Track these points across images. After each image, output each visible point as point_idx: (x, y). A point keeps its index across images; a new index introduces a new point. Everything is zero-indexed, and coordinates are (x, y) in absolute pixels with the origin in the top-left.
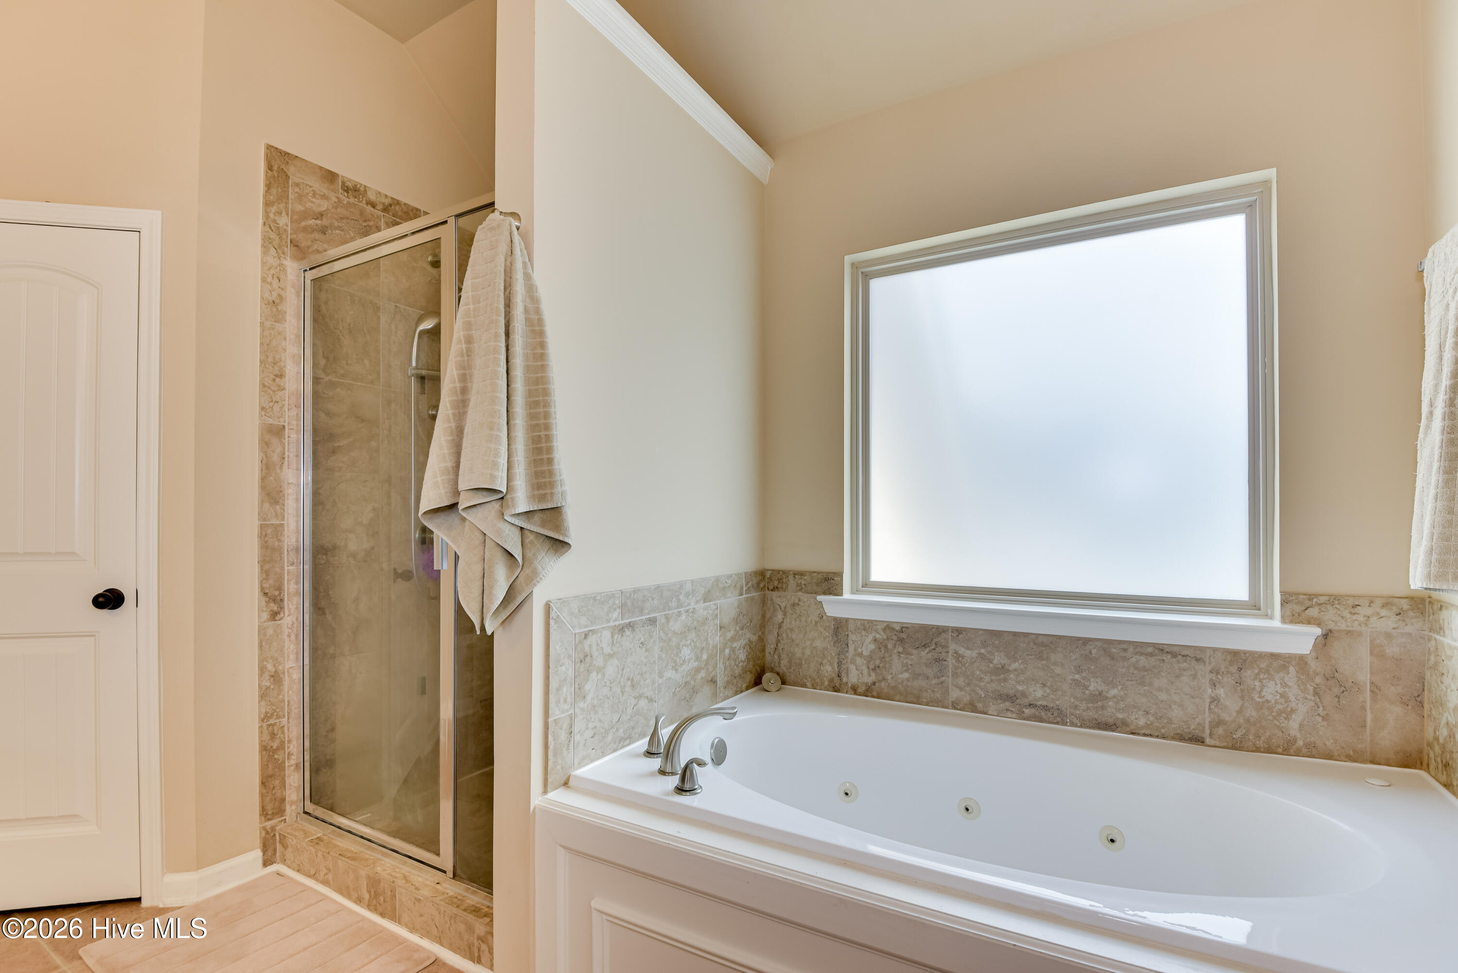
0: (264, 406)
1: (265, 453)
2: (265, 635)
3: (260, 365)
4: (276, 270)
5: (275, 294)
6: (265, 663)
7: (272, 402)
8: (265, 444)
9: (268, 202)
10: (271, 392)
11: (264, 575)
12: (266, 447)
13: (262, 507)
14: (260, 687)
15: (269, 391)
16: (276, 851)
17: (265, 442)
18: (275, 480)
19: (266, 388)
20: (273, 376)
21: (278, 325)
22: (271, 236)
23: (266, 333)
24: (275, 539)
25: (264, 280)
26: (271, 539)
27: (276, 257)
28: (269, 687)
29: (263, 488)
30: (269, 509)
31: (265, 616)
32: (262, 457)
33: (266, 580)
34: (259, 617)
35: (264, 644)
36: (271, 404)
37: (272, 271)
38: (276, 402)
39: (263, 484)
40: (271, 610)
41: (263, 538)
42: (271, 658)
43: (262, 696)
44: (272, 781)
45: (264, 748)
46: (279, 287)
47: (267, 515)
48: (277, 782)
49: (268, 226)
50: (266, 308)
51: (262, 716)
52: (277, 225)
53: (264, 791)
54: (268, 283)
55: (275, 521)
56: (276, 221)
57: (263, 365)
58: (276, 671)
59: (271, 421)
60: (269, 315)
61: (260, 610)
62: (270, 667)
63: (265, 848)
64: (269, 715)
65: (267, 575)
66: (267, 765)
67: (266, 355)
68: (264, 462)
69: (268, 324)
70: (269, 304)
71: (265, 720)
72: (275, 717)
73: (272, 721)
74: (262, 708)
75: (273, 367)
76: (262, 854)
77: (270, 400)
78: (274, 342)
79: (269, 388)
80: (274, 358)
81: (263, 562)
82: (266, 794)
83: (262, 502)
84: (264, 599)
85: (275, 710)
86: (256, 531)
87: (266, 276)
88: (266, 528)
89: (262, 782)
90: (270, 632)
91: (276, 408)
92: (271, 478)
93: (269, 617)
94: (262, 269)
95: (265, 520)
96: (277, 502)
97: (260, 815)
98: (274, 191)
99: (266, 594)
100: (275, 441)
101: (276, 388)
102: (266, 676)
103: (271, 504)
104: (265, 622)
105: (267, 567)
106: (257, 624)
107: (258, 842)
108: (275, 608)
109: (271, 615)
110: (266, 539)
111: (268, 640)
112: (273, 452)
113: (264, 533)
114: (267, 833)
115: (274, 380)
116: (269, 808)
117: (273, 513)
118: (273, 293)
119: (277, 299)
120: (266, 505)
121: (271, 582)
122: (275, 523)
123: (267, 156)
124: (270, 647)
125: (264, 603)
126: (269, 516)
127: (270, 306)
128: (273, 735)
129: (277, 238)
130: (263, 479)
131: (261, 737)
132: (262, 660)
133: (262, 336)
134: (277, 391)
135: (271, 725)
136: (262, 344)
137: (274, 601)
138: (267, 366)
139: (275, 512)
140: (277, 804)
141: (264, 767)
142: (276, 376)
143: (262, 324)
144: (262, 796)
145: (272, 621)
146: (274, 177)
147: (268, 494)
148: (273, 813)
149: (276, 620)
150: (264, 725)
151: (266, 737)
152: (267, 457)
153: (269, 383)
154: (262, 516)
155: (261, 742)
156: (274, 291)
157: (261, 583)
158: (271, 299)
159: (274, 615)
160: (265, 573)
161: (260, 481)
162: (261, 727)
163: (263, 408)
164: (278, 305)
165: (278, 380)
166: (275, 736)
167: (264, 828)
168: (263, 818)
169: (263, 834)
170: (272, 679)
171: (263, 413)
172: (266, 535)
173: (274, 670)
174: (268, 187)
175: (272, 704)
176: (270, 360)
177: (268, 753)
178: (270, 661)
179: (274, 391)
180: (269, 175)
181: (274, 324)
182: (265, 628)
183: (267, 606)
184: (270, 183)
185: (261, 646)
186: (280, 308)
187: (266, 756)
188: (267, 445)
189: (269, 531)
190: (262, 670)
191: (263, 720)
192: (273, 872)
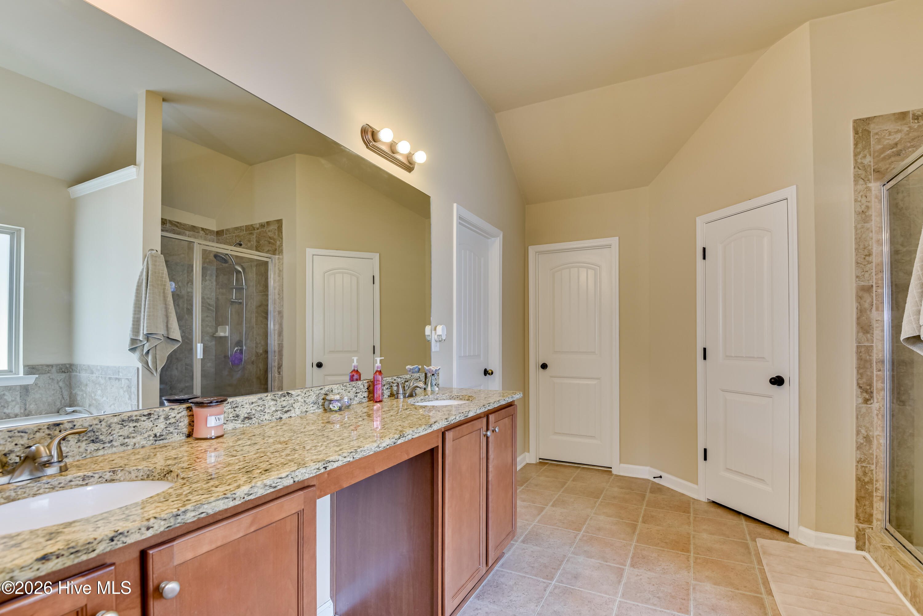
0: (858, 275)
1: (860, 303)
2: (860, 411)
3: (855, 251)
4: (864, 192)
5: (863, 207)
6: (860, 429)
7: (863, 272)
8: (859, 298)
9: (856, 153)
10: (863, 266)
11: (860, 376)
12: (860, 299)
13: (857, 336)
14: (857, 442)
15: (861, 265)
16: (865, 544)
17: (859, 297)
18: (866, 319)
19: (859, 264)
20: (863, 256)
21: (866, 224)
22: (859, 173)
23: (859, 231)
24: (867, 355)
25: (856, 201)
26: (864, 355)
27: (863, 184)
28: (863, 444)
29: (858, 324)
30: (863, 337)
31: (860, 400)
32: (857, 306)
33: (861, 379)
34: (857, 400)
35: (859, 417)
36: (863, 273)
37: (861, 194)
38: (866, 271)
39: (858, 322)
40: (864, 398)
41: (858, 354)
42: (864, 426)
43: (857, 448)
44: (863, 500)
45: (858, 479)
46: (866, 201)
47: (861, 340)
48: (867, 503)
49: (857, 168)
50: (858, 217)
51: (858, 460)
52: (863, 165)
53: (858, 505)
54: (858, 201)
55: (866, 344)
56: (862, 162)
57: (857, 251)
58: (867, 435)
59: (863, 283)
60: (860, 220)
61: (857, 397)
62: (863, 431)
63: (858, 538)
64: (862, 460)
65: (862, 376)
66: (860, 490)
67: (858, 245)
68: (858, 308)
69: (859, 226)
70: (859, 214)
71: (860, 463)
72: (866, 463)
73: (864, 465)
74: (857, 455)
75: (864, 251)
76: (855, 541)
77: (862, 271)
78: (864, 236)
79: (861, 264)
80: (864, 245)
81: (859, 368)
82: (859, 507)
83: (858, 332)
84: (859, 390)
85: (867, 459)
86: (855, 349)
87: (857, 198)
88: (860, 348)
89: (857, 499)
90: (864, 410)
91: (867, 275)
92: (864, 318)
93: (863, 401)
94: (855, 194)
95: (859, 343)
96: (868, 332)
97: (855, 518)
98: (860, 146)
99: (860, 387)
100: (866, 295)
101: (866, 263)
102: (861, 437)
103: (864, 333)
104: (860, 404)
105: (861, 371)
106: (855, 404)
107: (854, 533)
108: (867, 397)
109: (865, 400)
110: (860, 355)
111: (862, 415)
112: (865, 302)
113: (859, 351)
114: (859, 530)
115: (864, 258)
116: (861, 515)
117: (865, 339)
118: (862, 206)
119: (865, 209)
120: (861, 334)
121: (864, 380)
122: (867, 345)
123: (854, 127)
124: (863, 420)
125: (859, 393)
126: (863, 341)
127: (860, 215)
128: (865, 474)
129: (864, 173)
130: (858, 319)
131: (857, 472)
132: (858, 426)
133: (856, 234)
134: (867, 264)
135: (864, 466)
136: (856, 239)
137: (866, 392)
138: (859, 251)
139: (867, 338)
140: (867, 516)
141: (858, 491)
142: (866, 255)
143: (856, 227)
144: (857, 507)
145: (865, 404)
146: (860, 137)
147: (861, 328)
148: (864, 520)
149: (867, 404)
150: (859, 465)
151: (860, 473)
152: (860, 305)
153: (861, 261)
154: (858, 341)
155: (857, 475)
156: (862, 205)
157: (857, 380)
158: (861, 211)
159: (866, 401)
160: (860, 375)
161: (856, 320)
162: (857, 466)
163: (857, 277)
164: (866, 212)
165: (867, 258)
166: (866, 474)
167: (857, 527)
168: (857, 520)
169: (857, 530)
170: (865, 439)
171: (858, 279)
172: (861, 352)
173: (866, 434)
174: (856, 145)
175: (865, 454)
176: (862, 247)
177: (861, 483)
178: (864, 428)
179: (865, 265)
180: (856, 137)
181: (864, 224)
182: (860, 408)
183: (861, 395)
184: (857, 142)
185: (857, 418)
186: (867, 214)
187: (860, 484)
188: (861, 298)
189: (863, 350)
190: (858, 433)
191: (858, 462)
192: (862, 555)
